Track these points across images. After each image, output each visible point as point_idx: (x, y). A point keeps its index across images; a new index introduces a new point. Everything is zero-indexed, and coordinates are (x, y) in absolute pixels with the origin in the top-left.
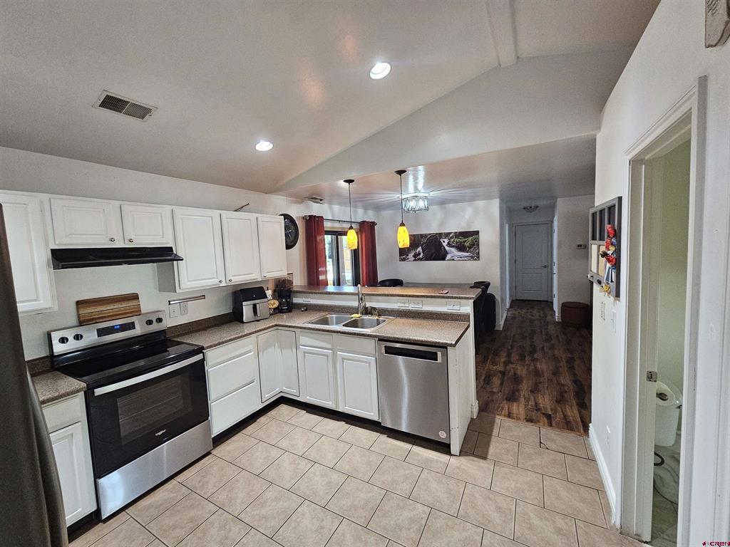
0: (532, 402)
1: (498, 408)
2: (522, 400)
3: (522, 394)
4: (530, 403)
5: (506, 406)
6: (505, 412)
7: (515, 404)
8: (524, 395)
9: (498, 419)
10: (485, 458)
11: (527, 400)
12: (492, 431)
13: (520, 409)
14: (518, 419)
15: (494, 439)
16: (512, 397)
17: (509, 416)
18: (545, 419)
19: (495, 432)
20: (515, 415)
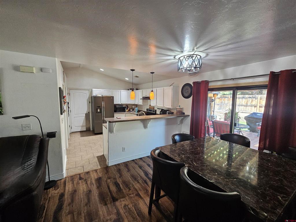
0: (89, 182)
1: (102, 171)
2: (94, 182)
3: (95, 185)
4: (90, 181)
5: (99, 174)
6: (98, 171)
7: (96, 177)
8: (94, 185)
9: (99, 167)
10: (97, 157)
11: (91, 183)
12: (99, 163)
13: (93, 176)
14: (92, 171)
15: (97, 161)
16: (99, 180)
17: (96, 171)
18: (82, 177)
19: (98, 163)
20: (94, 172)
